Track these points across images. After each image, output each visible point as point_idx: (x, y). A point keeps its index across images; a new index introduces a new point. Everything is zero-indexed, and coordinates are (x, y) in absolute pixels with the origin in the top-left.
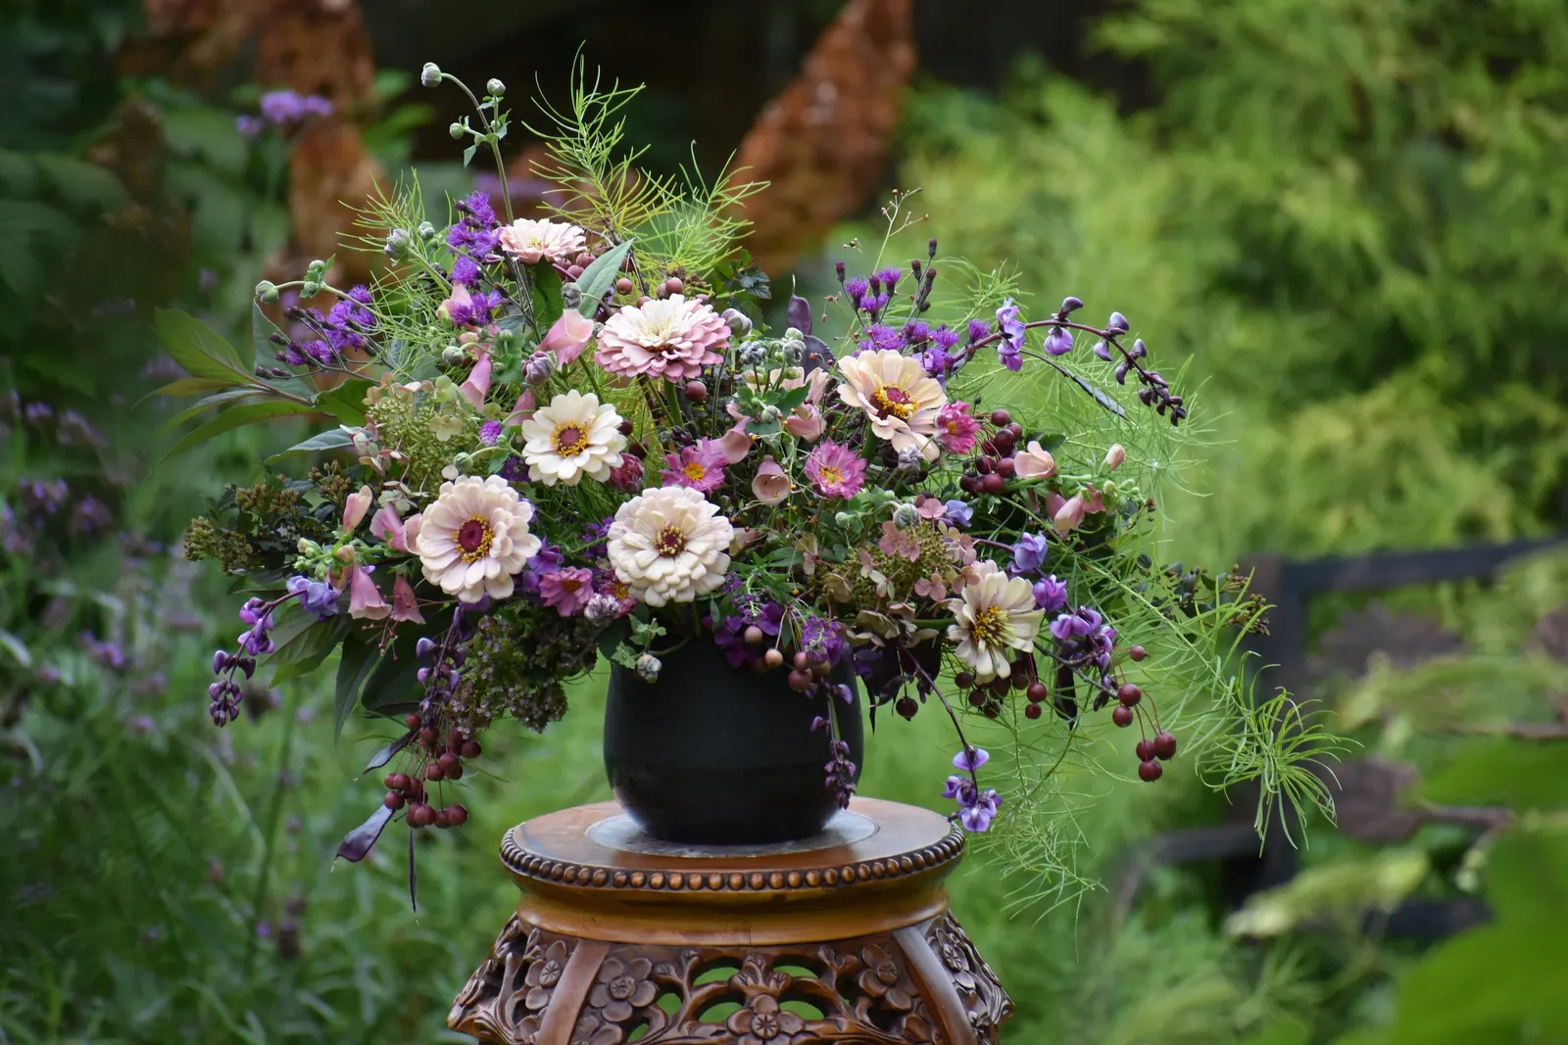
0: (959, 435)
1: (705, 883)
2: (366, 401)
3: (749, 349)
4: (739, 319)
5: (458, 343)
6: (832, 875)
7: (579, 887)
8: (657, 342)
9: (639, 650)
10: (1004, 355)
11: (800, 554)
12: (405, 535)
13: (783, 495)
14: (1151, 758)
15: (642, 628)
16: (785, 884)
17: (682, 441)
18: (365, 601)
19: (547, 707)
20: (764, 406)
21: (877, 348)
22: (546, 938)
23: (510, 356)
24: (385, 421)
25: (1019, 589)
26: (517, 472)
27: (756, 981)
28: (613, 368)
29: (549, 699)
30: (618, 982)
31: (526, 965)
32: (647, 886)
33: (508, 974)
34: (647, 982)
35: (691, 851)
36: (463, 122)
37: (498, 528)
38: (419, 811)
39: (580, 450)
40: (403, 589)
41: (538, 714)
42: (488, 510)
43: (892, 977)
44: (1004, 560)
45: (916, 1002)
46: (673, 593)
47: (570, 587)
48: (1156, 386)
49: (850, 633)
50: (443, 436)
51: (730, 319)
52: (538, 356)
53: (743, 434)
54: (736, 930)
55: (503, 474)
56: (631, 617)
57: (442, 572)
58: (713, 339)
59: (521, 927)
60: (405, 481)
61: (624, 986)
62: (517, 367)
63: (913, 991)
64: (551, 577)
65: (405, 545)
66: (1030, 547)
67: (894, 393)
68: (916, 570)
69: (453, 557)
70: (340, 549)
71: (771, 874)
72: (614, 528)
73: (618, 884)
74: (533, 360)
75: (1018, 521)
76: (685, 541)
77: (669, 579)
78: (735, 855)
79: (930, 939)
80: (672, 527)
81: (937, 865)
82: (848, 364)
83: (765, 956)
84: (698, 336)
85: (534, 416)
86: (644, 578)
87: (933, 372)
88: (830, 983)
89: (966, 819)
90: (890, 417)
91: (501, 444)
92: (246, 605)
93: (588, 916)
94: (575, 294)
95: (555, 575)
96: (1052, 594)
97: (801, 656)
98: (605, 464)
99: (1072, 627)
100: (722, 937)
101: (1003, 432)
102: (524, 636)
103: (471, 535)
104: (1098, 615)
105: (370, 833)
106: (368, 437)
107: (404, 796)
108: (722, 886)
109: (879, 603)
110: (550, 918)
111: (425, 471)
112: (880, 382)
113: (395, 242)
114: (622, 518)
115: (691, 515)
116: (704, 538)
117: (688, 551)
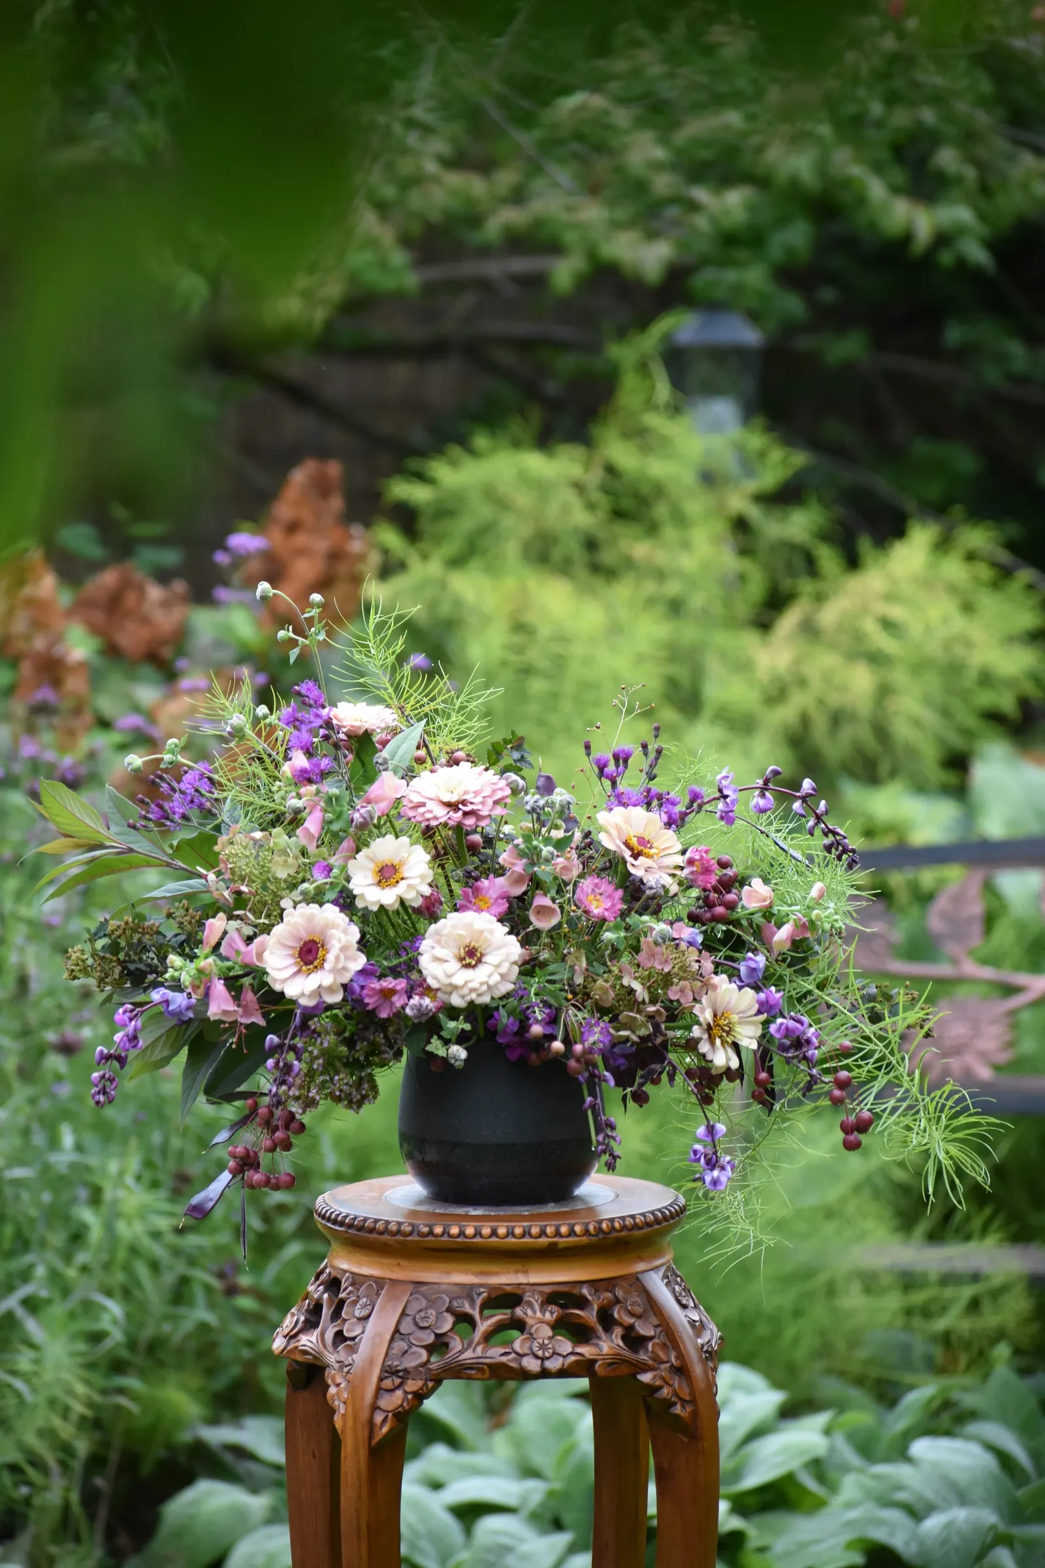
0: (702, 873)
1: (494, 1233)
2: (217, 848)
3: (532, 801)
4: (516, 781)
5: (299, 796)
6: (595, 1227)
7: (389, 1237)
8: (453, 798)
9: (446, 1042)
10: (722, 811)
11: (572, 967)
12: (254, 952)
13: (554, 921)
14: (852, 1132)
15: (452, 1025)
16: (558, 1233)
17: (470, 879)
18: (221, 1005)
19: (364, 1092)
20: (543, 848)
21: (625, 805)
22: (357, 1280)
23: (338, 809)
24: (233, 863)
25: (748, 999)
26: (347, 902)
27: (534, 1312)
28: (419, 819)
29: (366, 1086)
30: (422, 1314)
31: (342, 1303)
32: (446, 1235)
33: (326, 1312)
34: (445, 1314)
35: (475, 1210)
36: (288, 630)
37: (332, 946)
38: (257, 1177)
39: (397, 882)
40: (250, 997)
41: (356, 1097)
42: (323, 931)
43: (639, 1310)
44: (733, 975)
45: (659, 1329)
46: (473, 996)
47: (387, 994)
48: (838, 838)
49: (611, 1030)
50: (282, 874)
51: (510, 780)
52: (363, 807)
53: (522, 872)
54: (517, 1272)
55: (335, 902)
56: (441, 1016)
57: (284, 981)
58: (499, 795)
59: (334, 1274)
60: (250, 910)
61: (427, 1317)
62: (345, 817)
63: (656, 1322)
64: (372, 986)
65: (255, 959)
66: (753, 965)
67: (642, 841)
68: (667, 980)
69: (295, 969)
70: (201, 963)
71: (546, 1226)
72: (425, 945)
73: (421, 1235)
74: (358, 810)
75: (739, 945)
76: (482, 955)
77: (471, 985)
78: (511, 1213)
79: (666, 1281)
80: (472, 944)
81: (672, 1221)
82: (603, 817)
83: (541, 1293)
84: (487, 792)
85: (357, 856)
86: (450, 984)
87: (668, 825)
88: (590, 1316)
89: (708, 1179)
90: (641, 858)
91: (335, 877)
92: (121, 1011)
93: (394, 1262)
94: (385, 762)
95: (376, 985)
96: (772, 1002)
97: (578, 1048)
98: (418, 892)
99: (787, 1029)
100: (506, 1278)
101: (725, 874)
102: (347, 1034)
103: (310, 951)
104: (806, 1019)
105: (212, 1196)
106: (217, 877)
107: (245, 1164)
108: (507, 1236)
109: (637, 1006)
110: (360, 1264)
111: (265, 904)
112: (632, 833)
113: (235, 724)
114: (431, 937)
115: (486, 934)
116: (498, 953)
117: (485, 963)
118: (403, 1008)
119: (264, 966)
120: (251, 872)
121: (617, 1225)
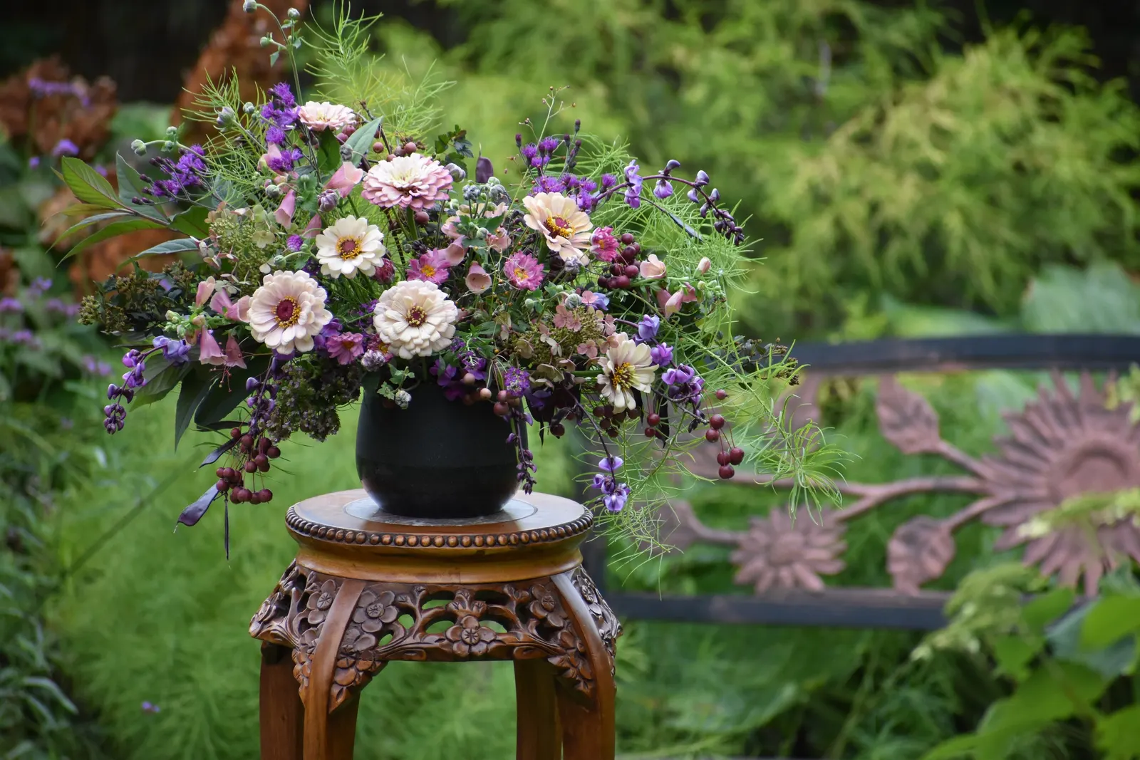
0: (605, 249)
1: (432, 542)
2: (207, 221)
3: (469, 190)
4: (457, 171)
5: (274, 183)
6: (515, 538)
7: (346, 544)
8: (405, 185)
9: (395, 387)
10: (628, 197)
11: (499, 326)
12: (238, 309)
13: (486, 287)
14: (727, 464)
15: (399, 373)
16: (484, 543)
17: (419, 251)
18: (210, 352)
19: (328, 425)
20: (478, 228)
21: (546, 191)
22: (320, 578)
23: (308, 192)
24: (221, 234)
25: (644, 352)
26: (314, 268)
27: (464, 607)
28: (376, 201)
29: (330, 420)
30: (372, 607)
31: (307, 596)
32: (393, 543)
33: (294, 603)
34: (391, 607)
35: (418, 522)
36: (269, 37)
37: (305, 305)
38: (241, 493)
39: (356, 255)
40: (233, 345)
41: (321, 429)
42: (297, 293)
43: (551, 605)
44: (632, 332)
45: (568, 621)
46: (418, 350)
47: (347, 345)
48: (725, 220)
49: (531, 379)
50: (261, 244)
51: (452, 170)
52: (329, 192)
53: (461, 245)
54: (450, 574)
55: (305, 269)
56: (390, 365)
57: (265, 334)
58: (443, 183)
59: (300, 571)
60: (234, 275)
61: (377, 610)
62: (314, 198)
63: (565, 615)
64: (335, 339)
65: (239, 315)
66: (648, 324)
67: (560, 221)
68: (577, 338)
69: (273, 324)
70: (195, 318)
72: (379, 307)
73: (373, 542)
74: (325, 195)
75: (638, 307)
76: (425, 316)
77: (416, 341)
78: (447, 525)
79: (574, 581)
80: (418, 307)
81: (580, 533)
82: (528, 201)
83: (470, 591)
84: (432, 181)
85: (324, 232)
86: (399, 340)
87: (583, 208)
88: (511, 610)
89: (608, 502)
90: (558, 237)
91: (305, 250)
92: (128, 354)
93: (350, 563)
94: (349, 152)
95: (337, 338)
96: (664, 355)
97: (503, 393)
98: (372, 264)
99: (676, 377)
100: (441, 579)
101: (629, 249)
102: (314, 377)
103: (285, 310)
104: (692, 369)
105: (201, 507)
106: (207, 245)
107: (231, 482)
108: (443, 544)
109: (553, 359)
110: (323, 565)
111: (247, 268)
112: (551, 214)
113: (224, 115)
114: (384, 300)
115: (429, 299)
116: (438, 314)
117: (428, 323)
118: (360, 358)
119: (246, 321)
120: (236, 242)
121: (533, 536)
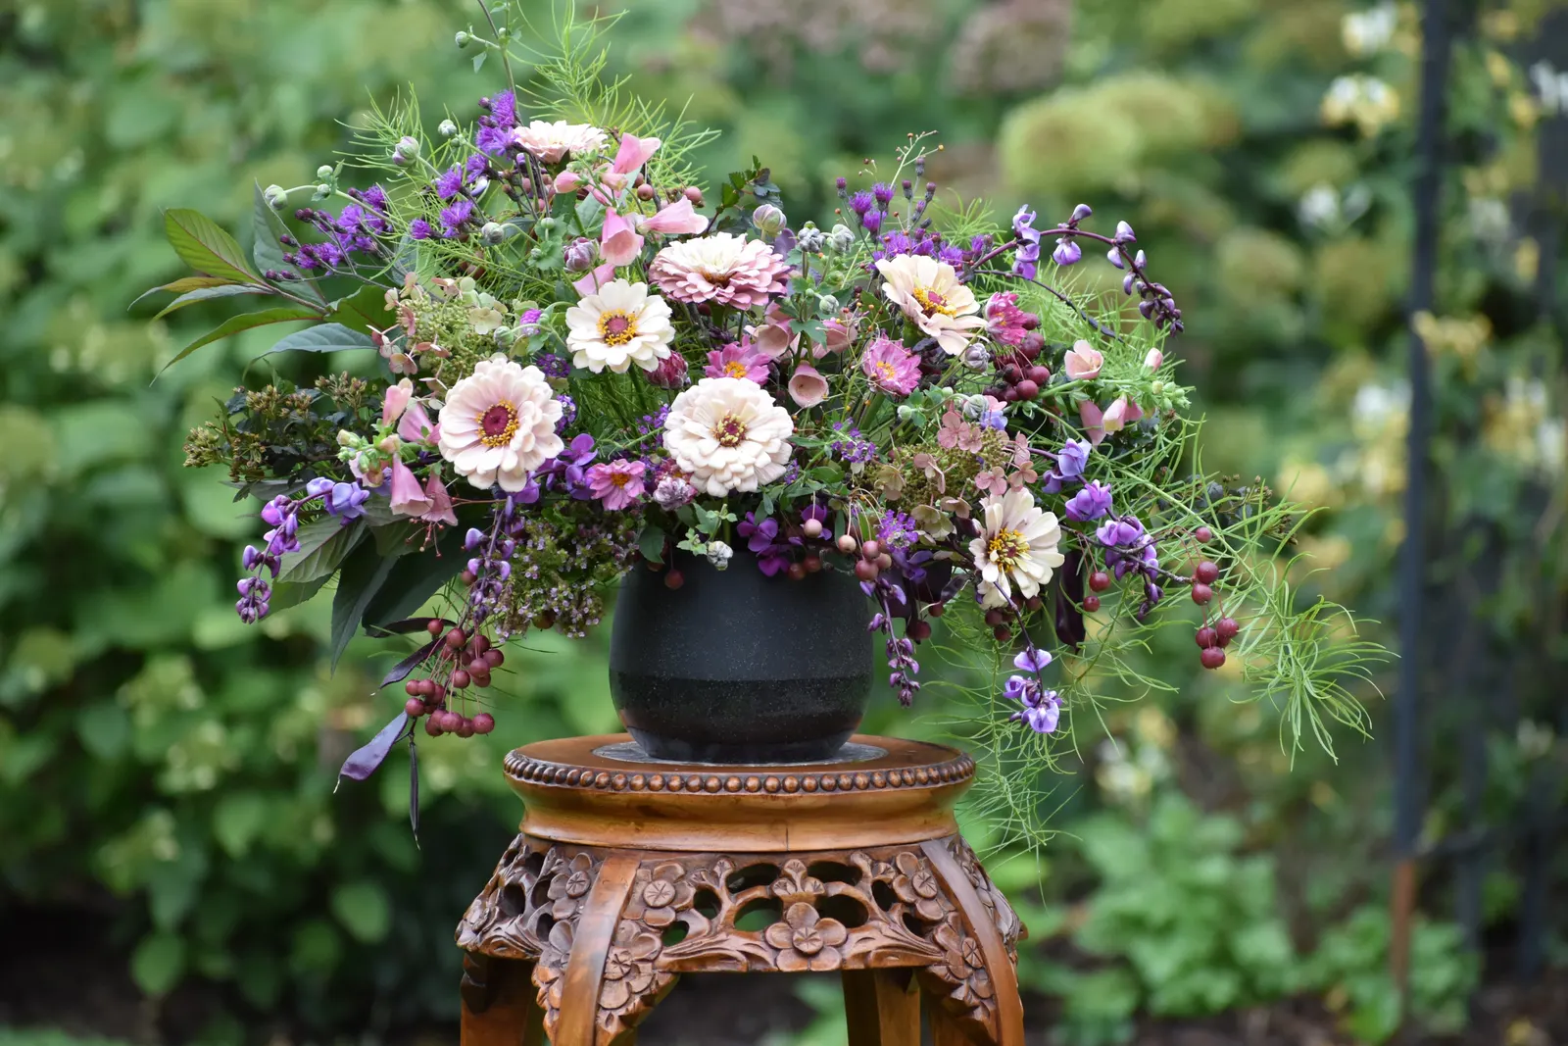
0: (1009, 326)
3: (809, 235)
9: (704, 538)
10: (1022, 261)
13: (819, 399)
15: (712, 515)
18: (406, 495)
20: (820, 296)
23: (547, 243)
24: (417, 316)
26: (557, 363)
27: (794, 887)
29: (589, 602)
38: (444, 719)
39: (629, 339)
40: (438, 486)
41: (576, 616)
46: (737, 481)
47: (619, 480)
50: (481, 330)
52: (580, 242)
55: (541, 365)
56: (696, 504)
60: (439, 378)
62: (556, 253)
63: (947, 903)
64: (600, 471)
66: (1074, 452)
67: (933, 296)
68: (972, 466)
70: (380, 442)
72: (671, 419)
74: (575, 245)
76: (746, 430)
77: (734, 468)
79: (951, 856)
80: (733, 416)
82: (884, 266)
83: (803, 862)
85: (576, 306)
86: (707, 467)
87: (964, 281)
88: (863, 893)
90: (934, 316)
92: (271, 503)
95: (604, 471)
96: (1097, 499)
97: (872, 545)
98: (655, 353)
99: (1118, 533)
101: (1030, 341)
107: (426, 704)
112: (920, 286)
114: (681, 408)
115: (749, 404)
116: (764, 427)
117: (750, 440)
